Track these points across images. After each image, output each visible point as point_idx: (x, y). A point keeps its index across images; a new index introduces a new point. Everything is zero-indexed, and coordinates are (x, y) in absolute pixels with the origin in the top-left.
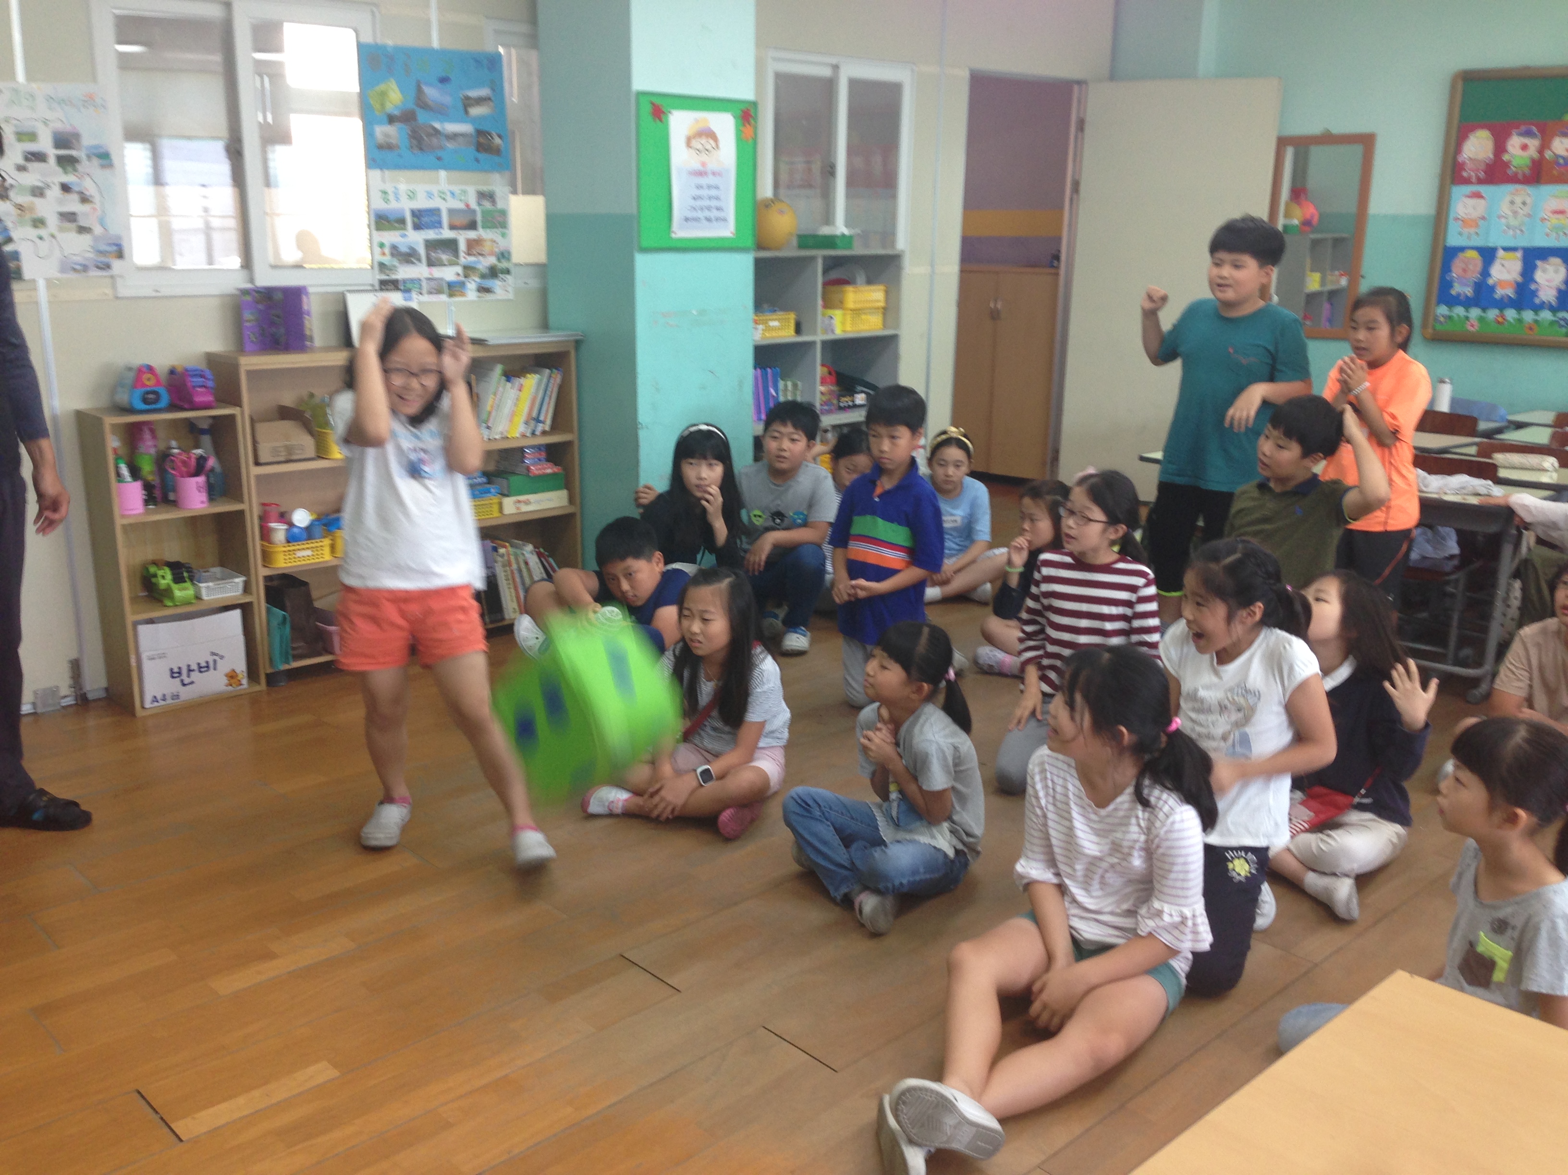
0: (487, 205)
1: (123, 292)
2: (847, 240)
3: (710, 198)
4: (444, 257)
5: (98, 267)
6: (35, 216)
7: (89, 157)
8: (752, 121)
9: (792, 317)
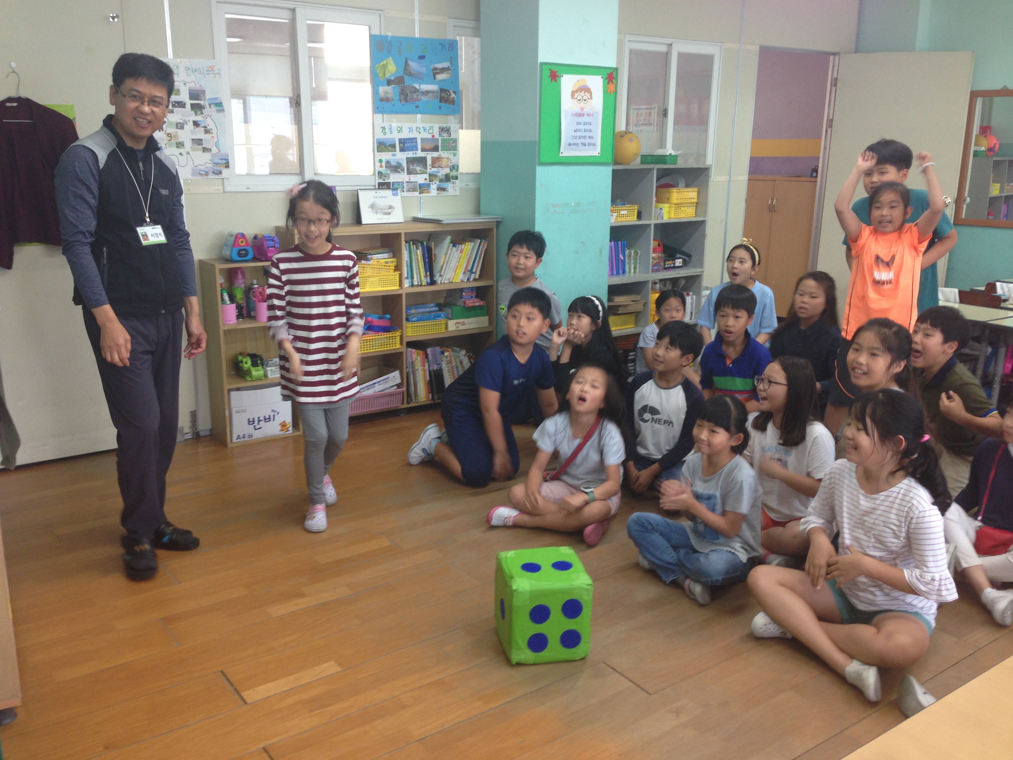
0: (445, 136)
1: (228, 188)
2: (674, 158)
3: (585, 131)
4: (418, 169)
5: (214, 173)
6: (178, 141)
7: (210, 105)
8: (614, 80)
9: (636, 208)
